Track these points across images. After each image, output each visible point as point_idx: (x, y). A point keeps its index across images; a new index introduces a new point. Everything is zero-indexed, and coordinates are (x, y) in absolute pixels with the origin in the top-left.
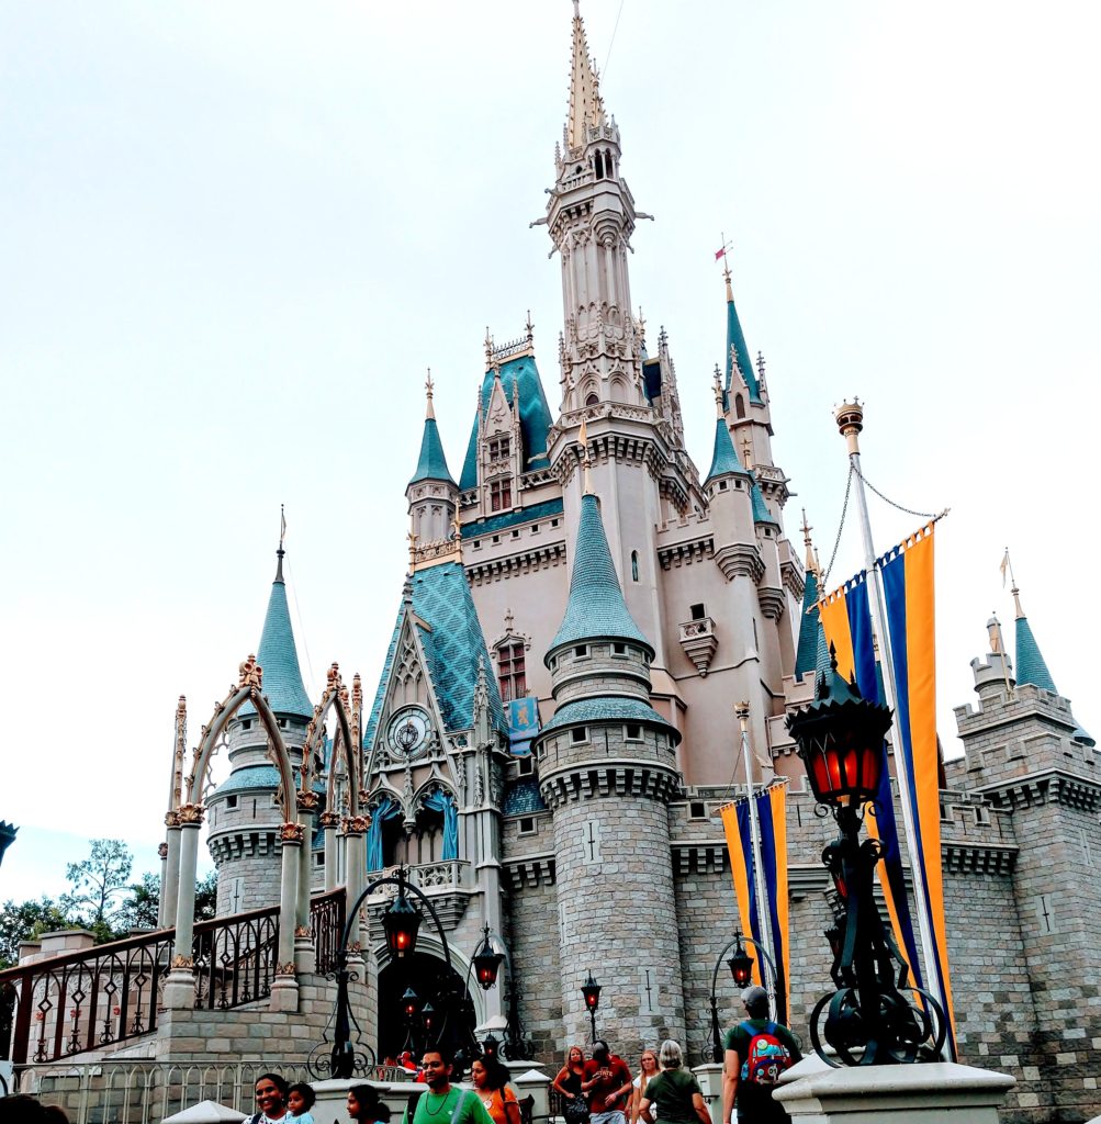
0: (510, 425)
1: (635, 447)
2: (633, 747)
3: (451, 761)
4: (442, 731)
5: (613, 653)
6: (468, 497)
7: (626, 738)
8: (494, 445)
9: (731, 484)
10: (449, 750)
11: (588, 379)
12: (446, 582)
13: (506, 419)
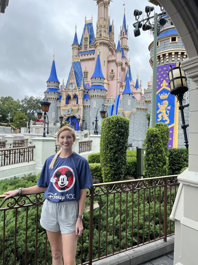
0: (88, 36)
1: (106, 44)
3: (78, 91)
4: (77, 87)
5: (100, 79)
6: (81, 47)
7: (100, 91)
8: (85, 39)
9: (119, 52)
10: (77, 89)
11: (100, 31)
12: (78, 64)
13: (87, 35)
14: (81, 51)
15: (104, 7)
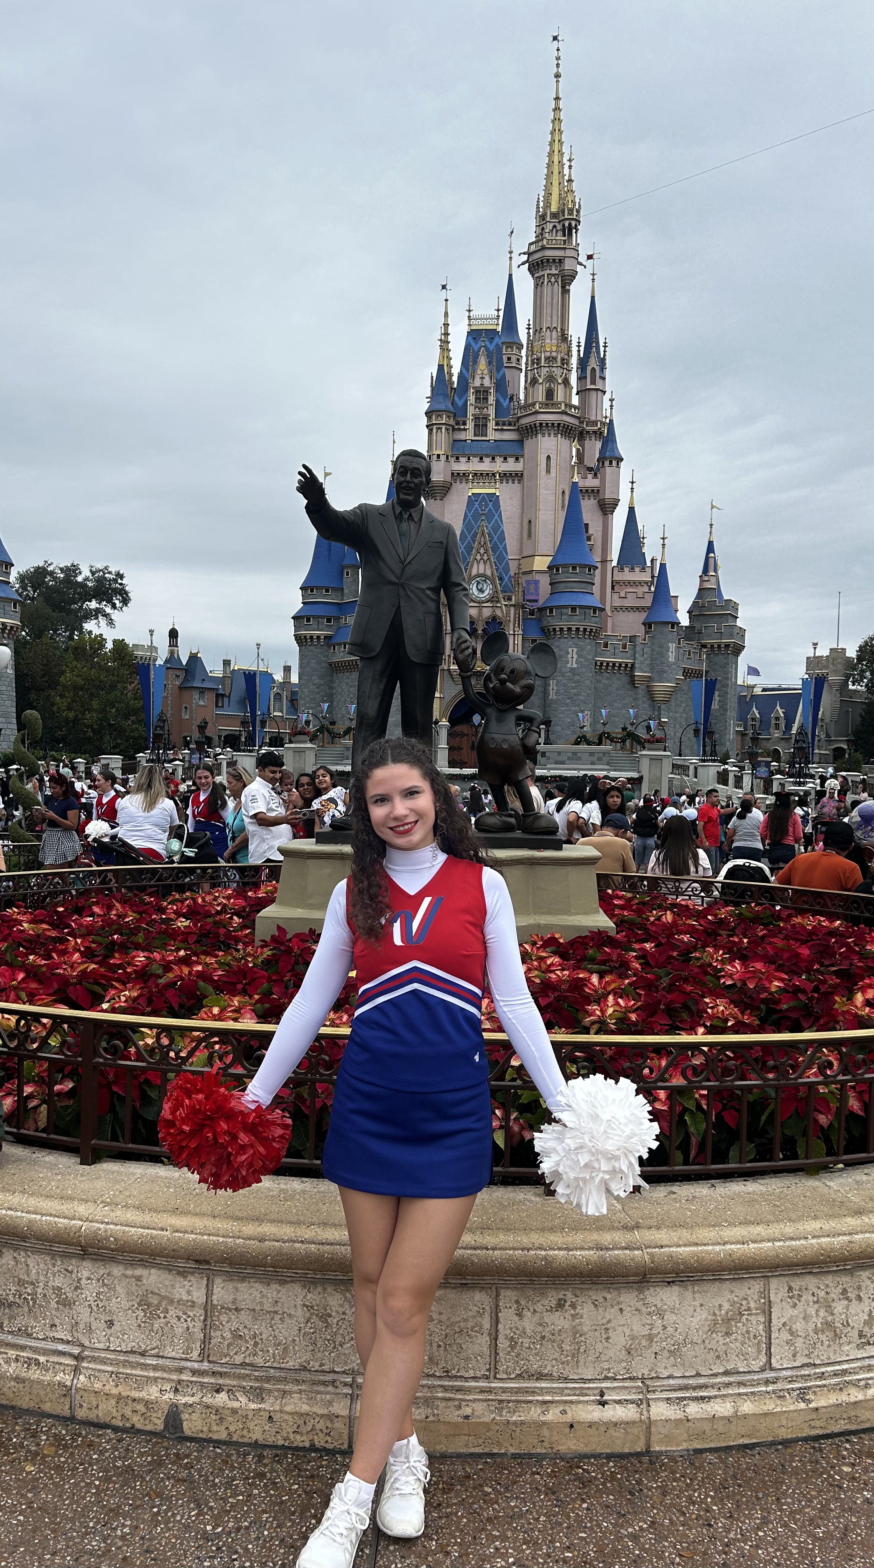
2: (594, 618)
3: (504, 607)
4: (499, 591)
5: (588, 572)
6: (460, 422)
7: (592, 614)
12: (490, 504)
13: (487, 378)
14: (462, 436)
15: (563, 287)
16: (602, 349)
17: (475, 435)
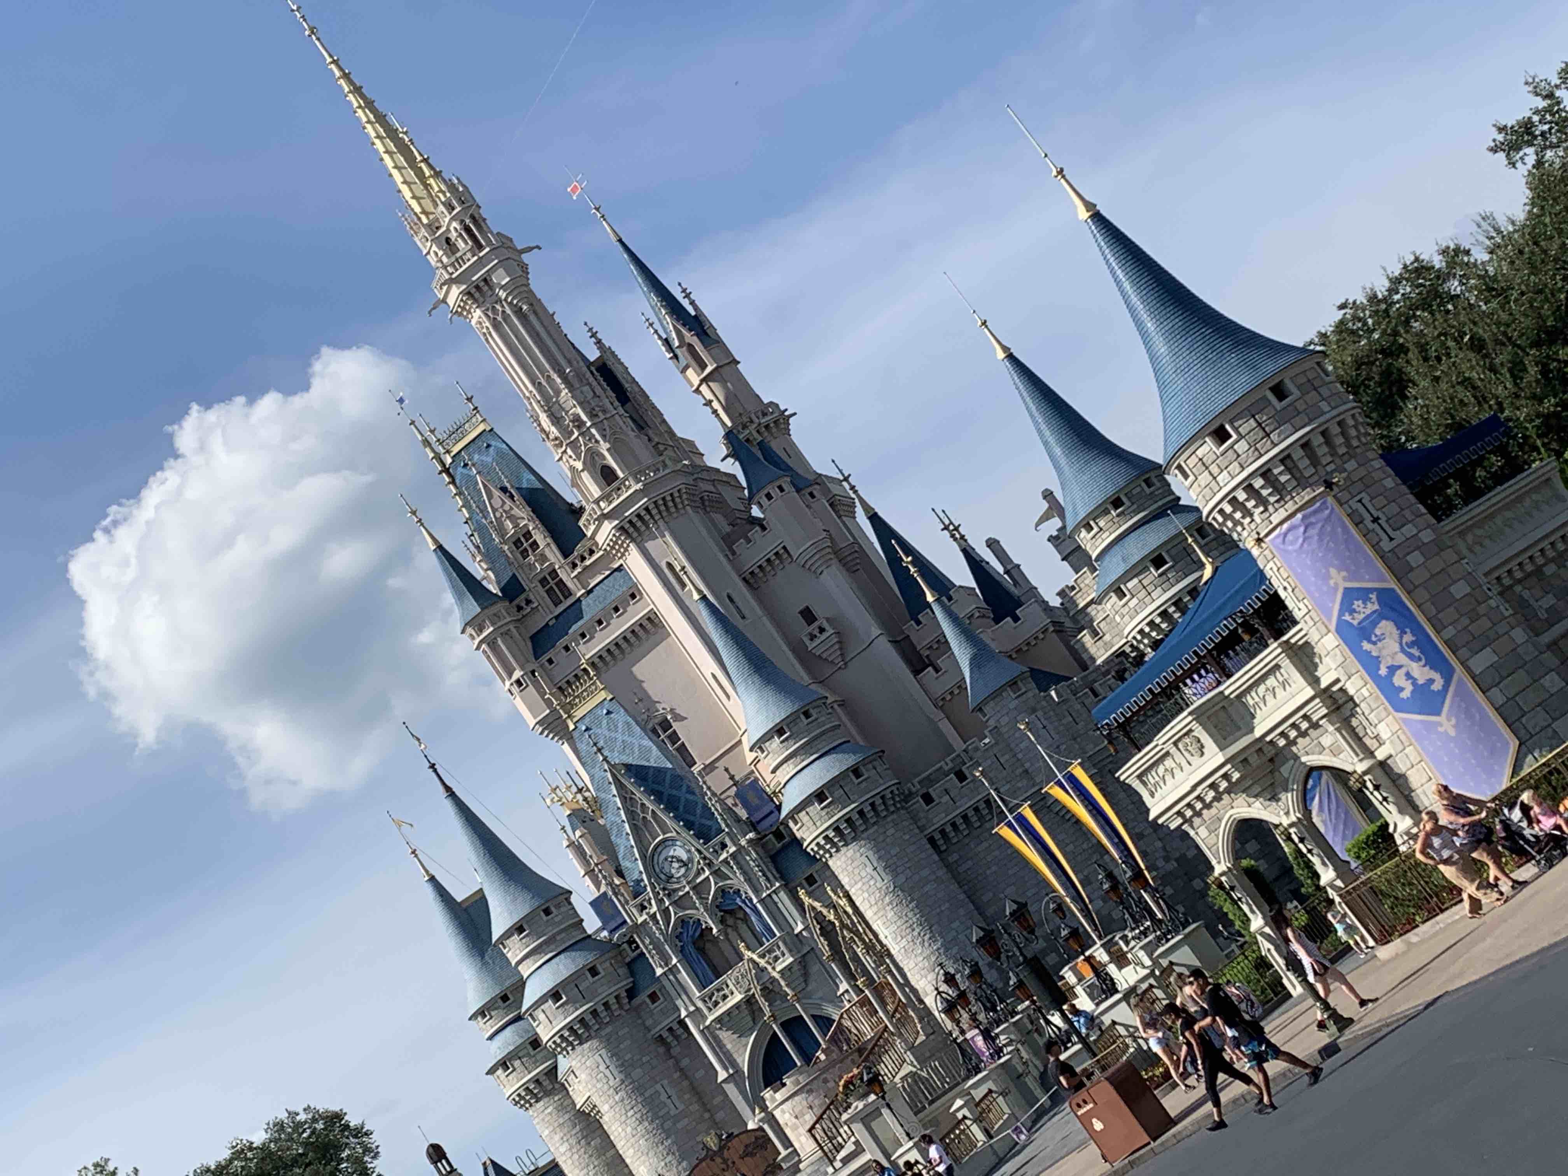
0: (523, 517)
2: (864, 784)
4: (702, 847)
5: (806, 721)
6: (523, 604)
7: (856, 781)
8: (517, 543)
9: (775, 493)
10: (715, 858)
11: (590, 452)
13: (516, 511)
14: (538, 622)
16: (685, 303)
17: (556, 605)
